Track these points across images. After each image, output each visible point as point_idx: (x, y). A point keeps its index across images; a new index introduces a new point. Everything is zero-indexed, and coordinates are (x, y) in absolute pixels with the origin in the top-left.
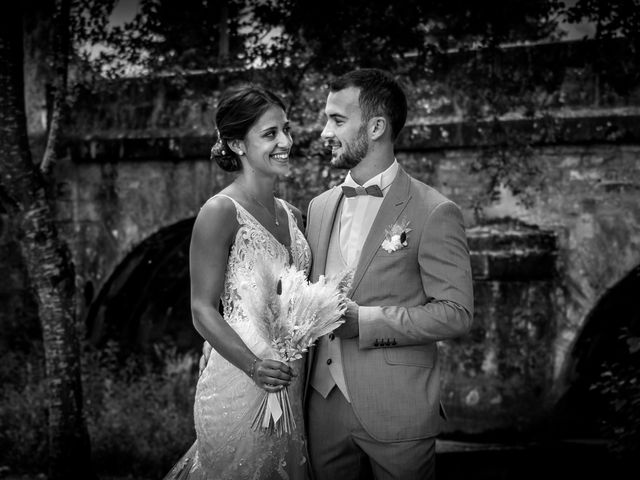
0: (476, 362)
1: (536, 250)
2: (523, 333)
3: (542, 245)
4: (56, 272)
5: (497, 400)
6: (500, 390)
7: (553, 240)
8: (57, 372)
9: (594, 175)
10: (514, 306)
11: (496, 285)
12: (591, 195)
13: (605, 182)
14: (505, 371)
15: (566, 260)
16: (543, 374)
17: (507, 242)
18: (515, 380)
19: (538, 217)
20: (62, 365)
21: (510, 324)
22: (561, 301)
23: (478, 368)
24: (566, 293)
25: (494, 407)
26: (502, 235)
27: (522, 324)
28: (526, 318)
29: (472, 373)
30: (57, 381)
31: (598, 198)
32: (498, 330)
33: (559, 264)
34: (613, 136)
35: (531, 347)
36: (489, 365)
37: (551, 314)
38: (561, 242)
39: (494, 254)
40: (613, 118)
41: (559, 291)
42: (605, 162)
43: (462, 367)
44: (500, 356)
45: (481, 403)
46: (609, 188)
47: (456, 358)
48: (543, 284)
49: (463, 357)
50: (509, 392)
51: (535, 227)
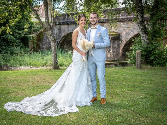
0: (109, 51)
1: (117, 36)
2: (116, 47)
3: (118, 35)
4: (53, 40)
5: (112, 56)
6: (113, 55)
7: (120, 34)
8: (53, 53)
9: (125, 25)
10: (115, 43)
11: (112, 41)
12: (125, 28)
13: (127, 26)
14: (113, 52)
15: (121, 37)
16: (118, 52)
17: (113, 35)
18: (115, 53)
19: (118, 31)
20: (54, 52)
21: (114, 46)
22: (121, 42)
23: (110, 52)
24: (122, 41)
25: (112, 57)
26: (113, 34)
27: (116, 46)
28: (116, 45)
29: (109, 52)
30: (54, 54)
31: (125, 29)
32: (112, 47)
33: (120, 38)
34: (128, 20)
35: (117, 49)
36: (111, 51)
37: (119, 44)
38: (121, 35)
39: (112, 36)
40: (128, 18)
41: (120, 41)
42: (127, 24)
43: (108, 52)
44: (113, 50)
45: (110, 56)
46: (127, 27)
47: (107, 50)
48: (118, 40)
49: (108, 50)
50: (114, 55)
51: (117, 33)
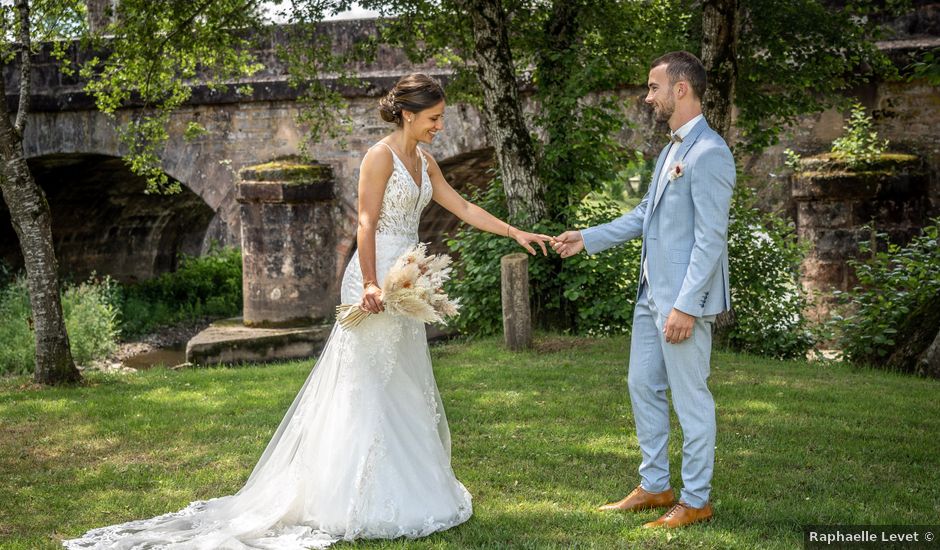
0: (277, 267)
1: (319, 179)
2: (312, 242)
3: (323, 175)
5: (295, 295)
6: (297, 287)
7: (330, 170)
9: (358, 121)
10: (305, 222)
11: (289, 207)
12: (357, 137)
13: (367, 126)
14: (300, 272)
15: (341, 186)
16: (328, 273)
17: (295, 174)
18: (308, 279)
19: (323, 152)
21: (302, 235)
22: (339, 217)
23: (279, 271)
24: (343, 211)
25: (292, 300)
26: (291, 168)
27: (311, 236)
28: (313, 231)
29: (274, 275)
31: (363, 139)
32: (293, 241)
33: (336, 189)
34: (372, 92)
35: (319, 253)
36: (287, 268)
37: (332, 227)
38: (337, 172)
39: (287, 183)
40: (371, 79)
41: (337, 210)
42: (367, 111)
43: (265, 271)
44: (296, 261)
45: (282, 297)
46: (371, 131)
47: (261, 264)
48: (325, 204)
49: (267, 263)
50: (303, 288)
51: (315, 162)
